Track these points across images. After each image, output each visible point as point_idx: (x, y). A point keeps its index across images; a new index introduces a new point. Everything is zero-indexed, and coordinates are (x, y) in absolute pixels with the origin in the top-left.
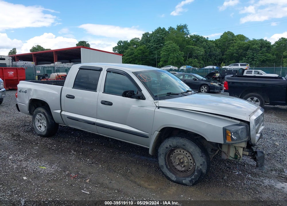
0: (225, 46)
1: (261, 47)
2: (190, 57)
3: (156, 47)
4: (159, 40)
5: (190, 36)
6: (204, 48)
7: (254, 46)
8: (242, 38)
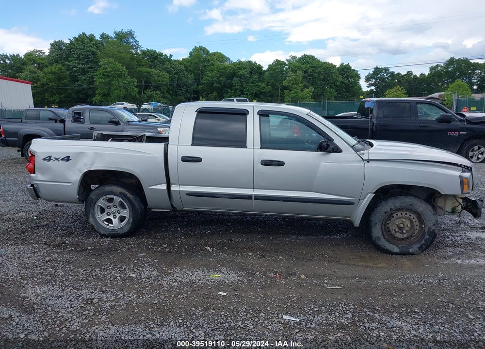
0: (199, 70)
1: (251, 73)
2: (147, 87)
3: (83, 69)
4: (87, 57)
5: (140, 51)
6: (169, 72)
7: (241, 72)
8: (221, 57)
